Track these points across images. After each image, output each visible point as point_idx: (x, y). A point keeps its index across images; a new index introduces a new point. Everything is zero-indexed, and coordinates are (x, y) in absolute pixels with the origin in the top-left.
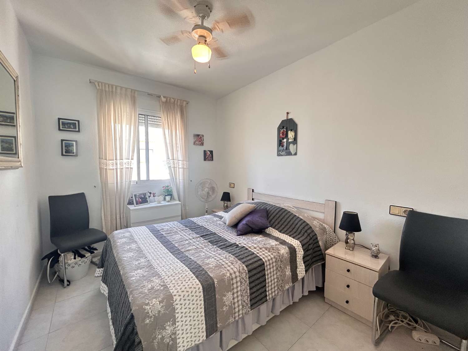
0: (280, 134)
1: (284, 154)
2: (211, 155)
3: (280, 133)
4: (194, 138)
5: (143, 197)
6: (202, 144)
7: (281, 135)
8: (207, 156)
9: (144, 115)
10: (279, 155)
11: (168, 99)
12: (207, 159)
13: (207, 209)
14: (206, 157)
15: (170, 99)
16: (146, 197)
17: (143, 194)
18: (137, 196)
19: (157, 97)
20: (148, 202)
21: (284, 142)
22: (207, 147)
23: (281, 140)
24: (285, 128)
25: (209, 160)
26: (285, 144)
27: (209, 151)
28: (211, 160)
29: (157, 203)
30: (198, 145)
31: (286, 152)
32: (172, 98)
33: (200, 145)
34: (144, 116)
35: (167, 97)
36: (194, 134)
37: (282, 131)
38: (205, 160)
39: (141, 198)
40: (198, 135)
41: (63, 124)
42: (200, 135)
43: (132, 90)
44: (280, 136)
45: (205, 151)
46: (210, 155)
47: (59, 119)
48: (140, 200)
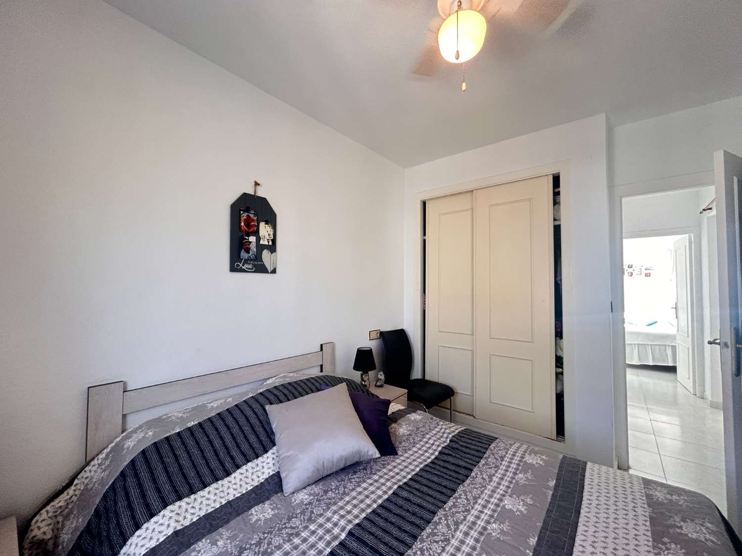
0: (240, 223)
1: (249, 269)
3: (240, 220)
7: (242, 224)
10: (233, 269)
21: (250, 242)
23: (241, 235)
26: (253, 247)
31: (254, 265)
37: (244, 216)
44: (239, 226)
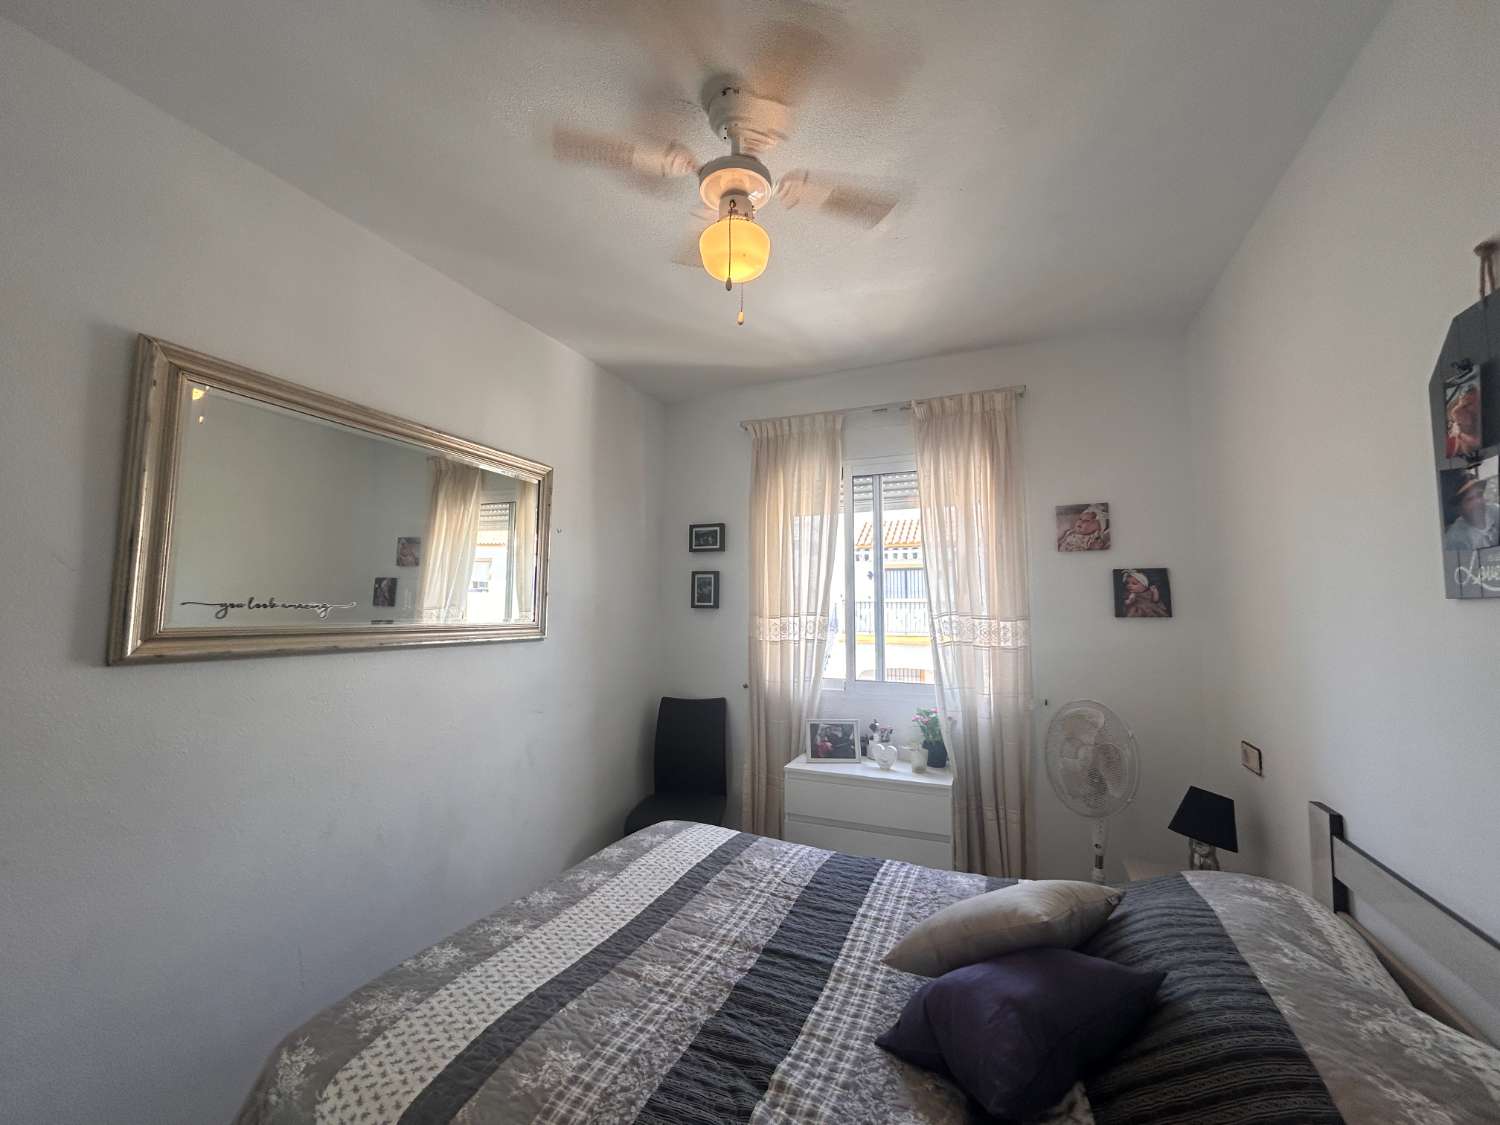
0: (1448, 429)
2: (1154, 590)
3: (1449, 421)
4: (1060, 523)
5: (840, 735)
6: (1104, 544)
7: (1455, 430)
8: (1132, 596)
9: (868, 476)
10: (1457, 590)
11: (936, 405)
12: (1133, 610)
13: (1098, 852)
14: (1128, 602)
15: (943, 404)
16: (851, 737)
17: (842, 725)
18: (819, 732)
19: (902, 409)
20: (854, 758)
21: (1483, 484)
22: (1131, 552)
23: (1458, 471)
24: (1476, 369)
25: (1144, 615)
26: (1493, 496)
27: (1139, 571)
28: (1160, 616)
29: (877, 765)
30: (1079, 549)
32: (948, 397)
33: (1089, 549)
34: (869, 480)
35: (929, 401)
36: (1058, 508)
37: (1460, 399)
38: (1121, 611)
39: (833, 739)
40: (1078, 510)
41: (698, 536)
42: (1087, 506)
43: (826, 414)
44: (1451, 442)
45: (1118, 574)
46: (1148, 589)
47: (692, 527)
48: (829, 744)
